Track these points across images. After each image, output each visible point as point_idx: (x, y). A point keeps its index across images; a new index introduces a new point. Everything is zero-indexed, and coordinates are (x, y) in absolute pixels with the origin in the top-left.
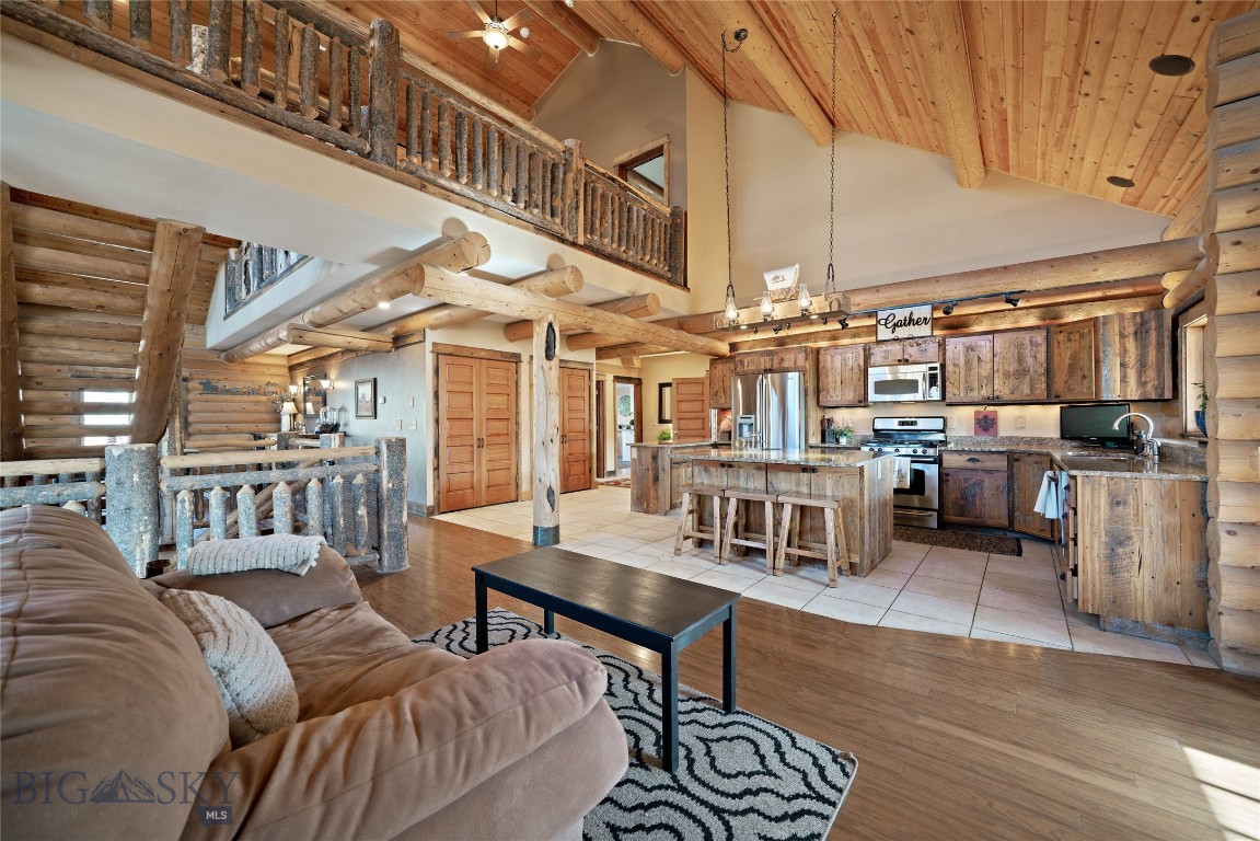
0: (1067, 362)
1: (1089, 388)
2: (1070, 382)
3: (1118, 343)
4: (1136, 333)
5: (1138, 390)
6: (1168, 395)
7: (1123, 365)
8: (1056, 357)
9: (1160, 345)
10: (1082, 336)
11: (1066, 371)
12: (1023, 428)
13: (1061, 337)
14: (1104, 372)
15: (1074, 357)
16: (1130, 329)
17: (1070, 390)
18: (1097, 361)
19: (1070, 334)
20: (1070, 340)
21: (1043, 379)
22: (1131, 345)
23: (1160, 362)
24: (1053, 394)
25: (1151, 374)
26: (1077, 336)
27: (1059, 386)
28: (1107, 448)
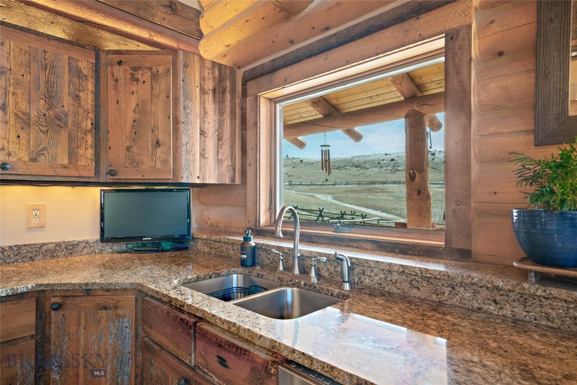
0: (131, 116)
1: (165, 162)
2: (135, 149)
3: (198, 97)
4: (214, 90)
5: (215, 171)
6: (238, 181)
7: (202, 133)
8: (112, 106)
9: (233, 113)
10: (155, 76)
11: (128, 129)
12: (41, 227)
13: (120, 72)
14: (184, 139)
15: (141, 108)
16: (209, 85)
17: (135, 163)
18: (176, 122)
19: (135, 69)
20: (135, 80)
21: (90, 139)
22: (210, 107)
23: (233, 135)
24: (104, 169)
25: (226, 149)
26: (147, 76)
27: (116, 154)
28: (163, 251)
